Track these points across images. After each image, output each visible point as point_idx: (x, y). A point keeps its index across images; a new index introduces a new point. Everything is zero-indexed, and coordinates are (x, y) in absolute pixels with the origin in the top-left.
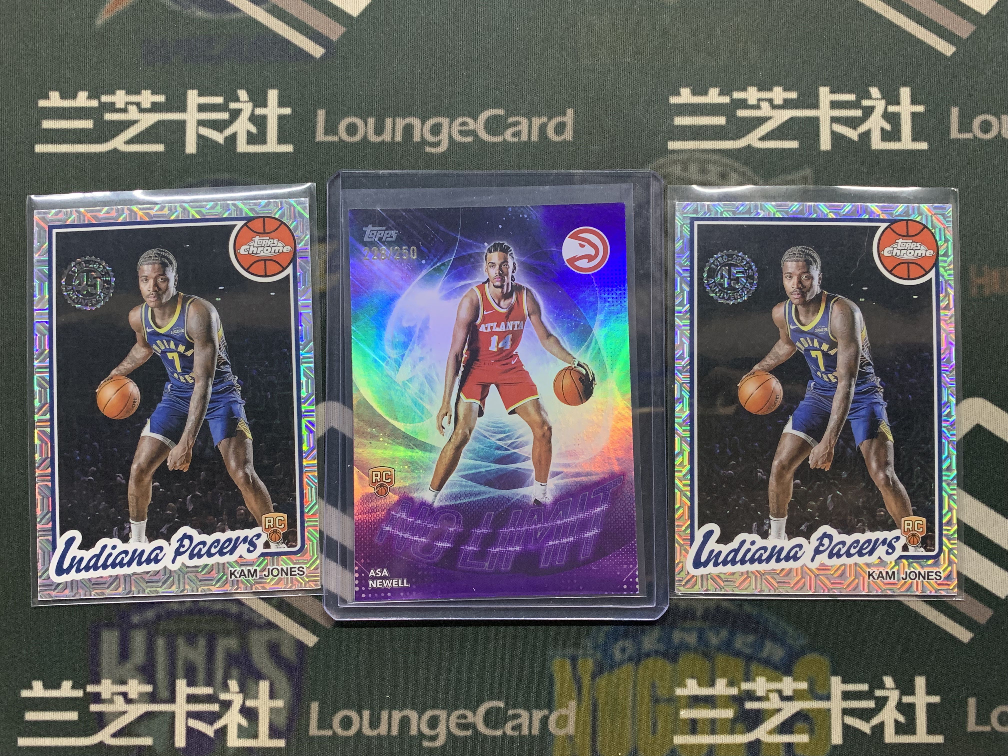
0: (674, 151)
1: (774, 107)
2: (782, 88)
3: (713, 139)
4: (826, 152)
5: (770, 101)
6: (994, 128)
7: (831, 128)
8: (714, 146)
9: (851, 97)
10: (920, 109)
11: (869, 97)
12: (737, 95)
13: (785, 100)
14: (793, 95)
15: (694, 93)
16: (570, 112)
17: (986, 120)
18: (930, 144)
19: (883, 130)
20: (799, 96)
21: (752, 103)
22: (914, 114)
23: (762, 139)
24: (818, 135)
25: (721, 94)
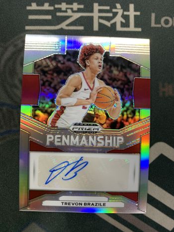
1: (73, 12)
2: (77, 3)
3: (46, 25)
5: (72, 9)
6: (170, 23)
7: (98, 21)
9: (108, 8)
10: (138, 13)
11: (116, 8)
12: (57, 6)
13: (78, 9)
14: (82, 6)
15: (38, 5)
17: (167, 19)
18: (142, 29)
19: (121, 22)
20: (84, 7)
21: (63, 10)
22: (135, 16)
23: (67, 25)
24: (93, 24)
25: (50, 6)
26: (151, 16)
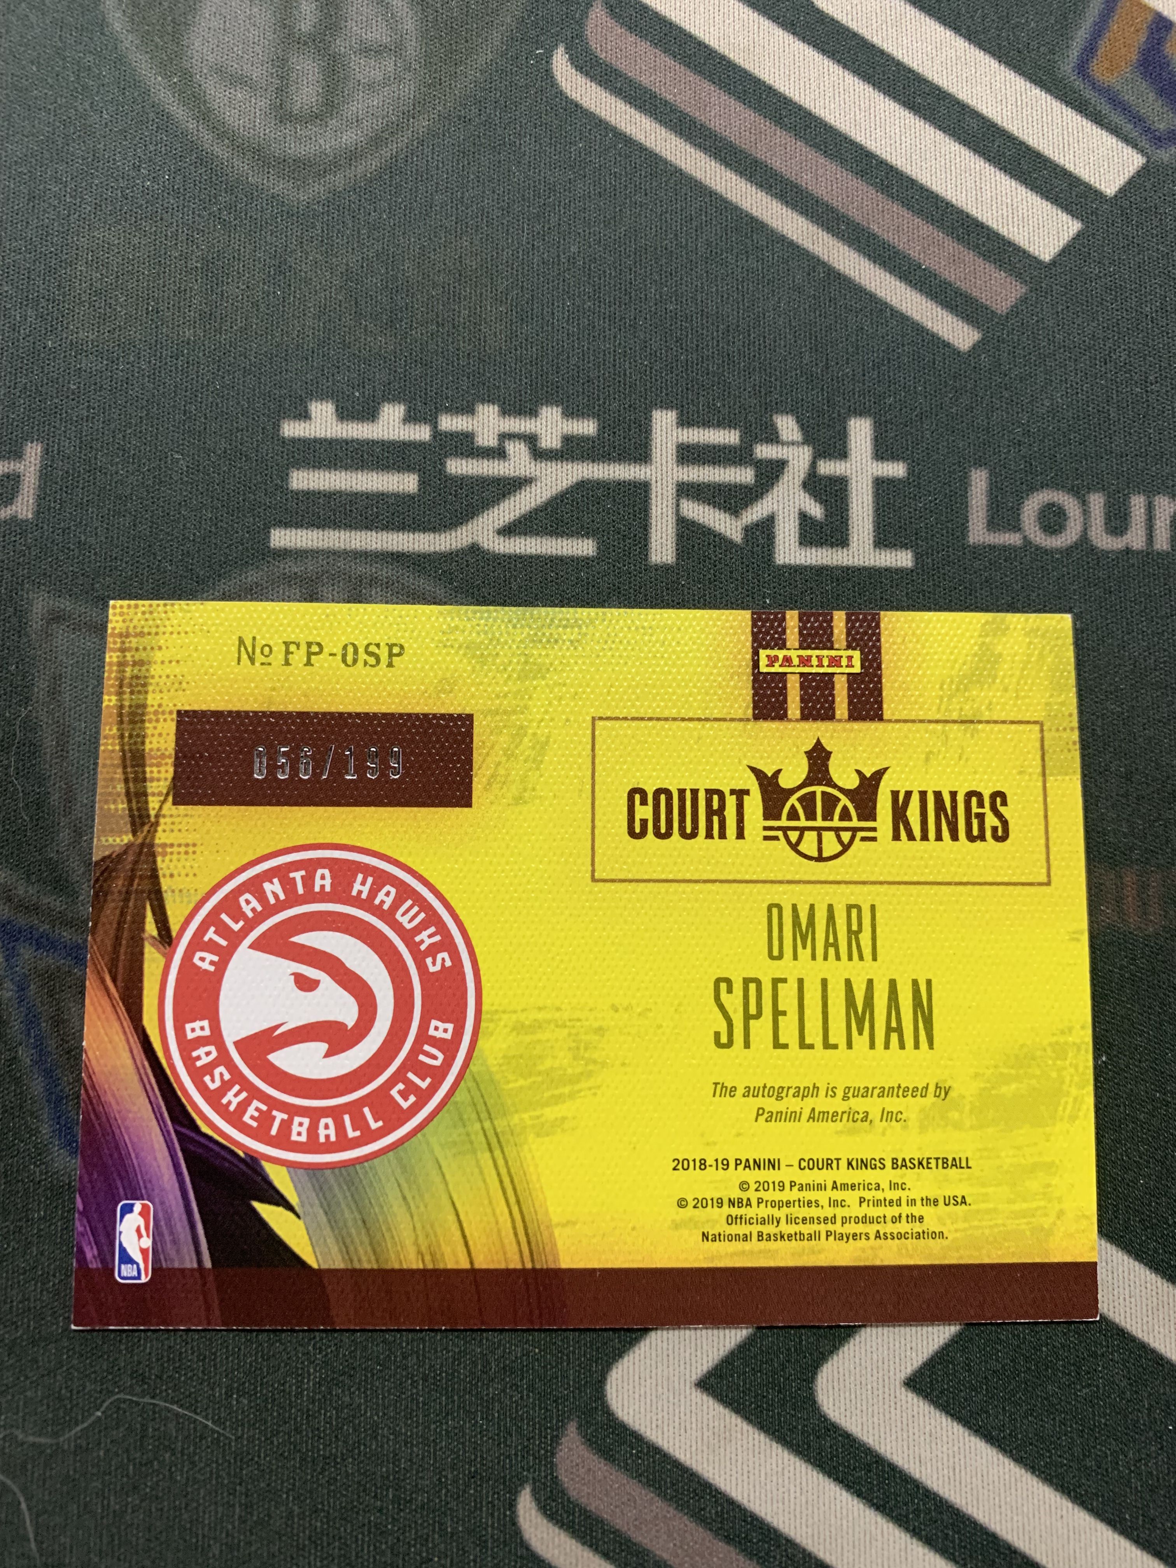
0: (284, 553)
1: (539, 454)
2: (560, 409)
3: (387, 527)
4: (665, 569)
5: (531, 440)
6: (1071, 523)
7: (678, 511)
8: (385, 546)
9: (729, 437)
10: (896, 470)
11: (773, 437)
12: (449, 423)
13: (567, 439)
14: (587, 427)
15: (344, 414)
16: (33, 452)
17: (1053, 505)
18: (918, 557)
19: (804, 517)
20: (602, 429)
21: (486, 444)
22: (881, 485)
23: (508, 531)
24: (645, 527)
25: (411, 418)
26: (965, 483)
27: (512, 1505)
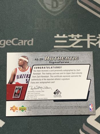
27: (79, 130)
